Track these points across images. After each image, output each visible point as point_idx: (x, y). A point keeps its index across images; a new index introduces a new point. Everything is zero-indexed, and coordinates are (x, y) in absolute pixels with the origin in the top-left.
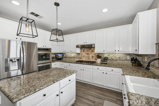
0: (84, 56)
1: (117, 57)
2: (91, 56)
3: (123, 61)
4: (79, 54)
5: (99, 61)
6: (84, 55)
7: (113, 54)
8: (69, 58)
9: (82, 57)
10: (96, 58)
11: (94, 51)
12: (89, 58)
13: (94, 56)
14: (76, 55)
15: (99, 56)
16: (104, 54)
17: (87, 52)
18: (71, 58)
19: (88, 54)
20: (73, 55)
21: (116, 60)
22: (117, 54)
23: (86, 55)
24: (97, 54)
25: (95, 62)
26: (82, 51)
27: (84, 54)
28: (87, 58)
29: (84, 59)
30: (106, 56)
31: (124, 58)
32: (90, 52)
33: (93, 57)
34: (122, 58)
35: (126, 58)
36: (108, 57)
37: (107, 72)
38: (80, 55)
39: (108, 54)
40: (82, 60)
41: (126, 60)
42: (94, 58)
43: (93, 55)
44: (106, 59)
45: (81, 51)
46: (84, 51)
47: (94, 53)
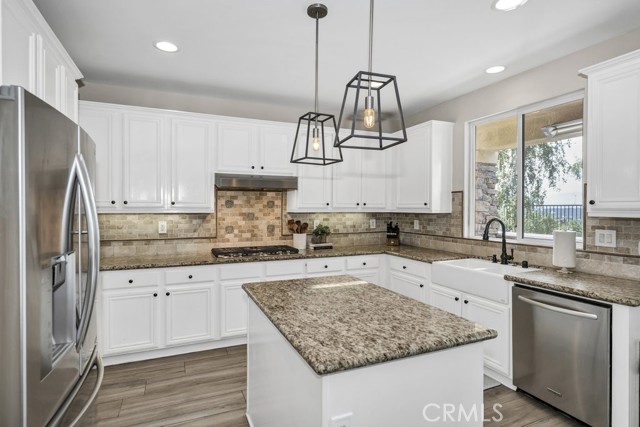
0: (230, 229)
1: (349, 223)
2: (262, 225)
3: (363, 236)
4: (203, 217)
5: (300, 241)
6: (229, 221)
7: (339, 216)
8: (134, 246)
9: (222, 232)
10: (286, 231)
11: (278, 202)
12: (254, 236)
13: (277, 223)
14: (184, 224)
15: (297, 225)
16: (313, 216)
17: (245, 210)
18: (148, 241)
19: (250, 217)
20: (163, 225)
21: (346, 234)
22: (347, 216)
23: (242, 223)
24: (290, 218)
26: (222, 202)
27: (230, 217)
28: (248, 235)
29: (232, 242)
30: (317, 222)
31: (364, 227)
32: (257, 208)
33: (271, 229)
34: (360, 227)
35: (366, 226)
36: (325, 224)
38: (212, 224)
39: (325, 216)
40: (221, 245)
41: (369, 231)
42: (277, 232)
43: (271, 219)
44: (321, 233)
45: (216, 204)
46: (229, 204)
47: (277, 211)
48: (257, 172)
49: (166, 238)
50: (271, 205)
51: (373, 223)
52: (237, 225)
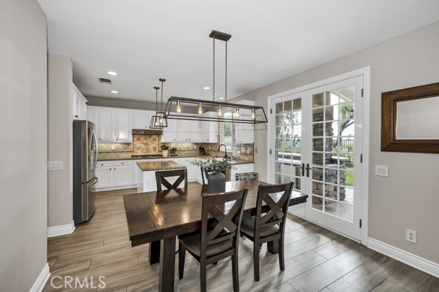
0: (138, 149)
1: (186, 147)
2: (151, 147)
3: (191, 151)
4: (128, 144)
5: (165, 153)
7: (182, 144)
8: (103, 154)
9: (136, 149)
10: (160, 149)
11: (157, 139)
13: (157, 146)
14: (121, 146)
15: (165, 147)
16: (171, 144)
17: (144, 142)
19: (146, 144)
20: (113, 147)
21: (185, 151)
23: (143, 146)
24: (162, 145)
25: (160, 155)
26: (135, 139)
27: (138, 144)
28: (146, 151)
29: (140, 153)
30: (173, 146)
31: (191, 148)
32: (150, 141)
33: (155, 149)
35: (193, 148)
36: (176, 147)
38: (131, 146)
39: (176, 144)
40: (135, 154)
41: (194, 150)
42: (157, 150)
43: (155, 144)
44: (174, 150)
45: (133, 140)
46: (138, 139)
47: (157, 142)
48: (148, 128)
49: (114, 152)
50: (154, 140)
51: (195, 147)
52: (140, 147)
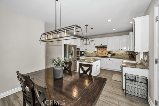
0: (99, 53)
1: (121, 53)
2: (104, 53)
3: (125, 56)
4: (96, 51)
5: (109, 56)
6: (99, 52)
7: (119, 52)
9: (98, 53)
10: (108, 54)
11: (106, 49)
12: (103, 54)
13: (106, 52)
14: (93, 52)
15: (109, 53)
16: (113, 52)
17: (101, 50)
18: (90, 54)
19: (102, 51)
20: (91, 52)
21: (120, 55)
22: (121, 52)
23: (101, 52)
24: (108, 52)
25: (107, 56)
26: (98, 49)
27: (99, 51)
28: (102, 54)
29: (99, 55)
30: (114, 52)
32: (103, 50)
33: (105, 53)
34: (124, 54)
35: (126, 54)
36: (115, 53)
37: (115, 61)
39: (115, 52)
41: (126, 55)
42: (106, 54)
43: (105, 52)
45: (97, 50)
46: (99, 50)
47: (106, 51)
48: (101, 45)
49: (92, 54)
50: (105, 50)
52: (100, 52)
